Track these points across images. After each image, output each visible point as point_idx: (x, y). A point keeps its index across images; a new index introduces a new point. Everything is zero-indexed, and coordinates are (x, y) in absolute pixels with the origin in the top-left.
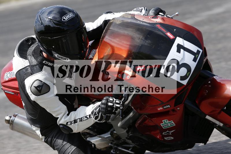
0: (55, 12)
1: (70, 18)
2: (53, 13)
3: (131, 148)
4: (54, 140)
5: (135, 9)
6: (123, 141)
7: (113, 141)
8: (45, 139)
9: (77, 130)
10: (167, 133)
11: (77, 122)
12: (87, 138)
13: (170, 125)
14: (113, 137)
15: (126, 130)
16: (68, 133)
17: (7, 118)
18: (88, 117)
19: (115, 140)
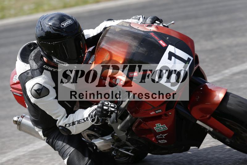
0: (55, 18)
1: (68, 24)
2: (54, 19)
3: (131, 150)
4: (55, 141)
5: (134, 17)
6: (123, 143)
7: (114, 143)
8: (47, 139)
9: (75, 132)
10: (160, 136)
11: (75, 124)
12: (92, 139)
13: (162, 129)
14: (114, 139)
15: (125, 133)
16: (67, 135)
17: (15, 119)
18: (86, 119)
19: (115, 142)
